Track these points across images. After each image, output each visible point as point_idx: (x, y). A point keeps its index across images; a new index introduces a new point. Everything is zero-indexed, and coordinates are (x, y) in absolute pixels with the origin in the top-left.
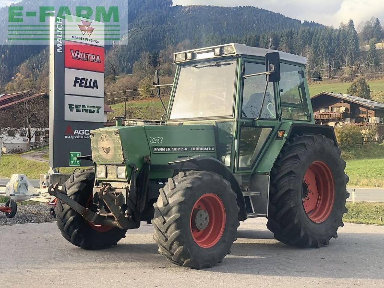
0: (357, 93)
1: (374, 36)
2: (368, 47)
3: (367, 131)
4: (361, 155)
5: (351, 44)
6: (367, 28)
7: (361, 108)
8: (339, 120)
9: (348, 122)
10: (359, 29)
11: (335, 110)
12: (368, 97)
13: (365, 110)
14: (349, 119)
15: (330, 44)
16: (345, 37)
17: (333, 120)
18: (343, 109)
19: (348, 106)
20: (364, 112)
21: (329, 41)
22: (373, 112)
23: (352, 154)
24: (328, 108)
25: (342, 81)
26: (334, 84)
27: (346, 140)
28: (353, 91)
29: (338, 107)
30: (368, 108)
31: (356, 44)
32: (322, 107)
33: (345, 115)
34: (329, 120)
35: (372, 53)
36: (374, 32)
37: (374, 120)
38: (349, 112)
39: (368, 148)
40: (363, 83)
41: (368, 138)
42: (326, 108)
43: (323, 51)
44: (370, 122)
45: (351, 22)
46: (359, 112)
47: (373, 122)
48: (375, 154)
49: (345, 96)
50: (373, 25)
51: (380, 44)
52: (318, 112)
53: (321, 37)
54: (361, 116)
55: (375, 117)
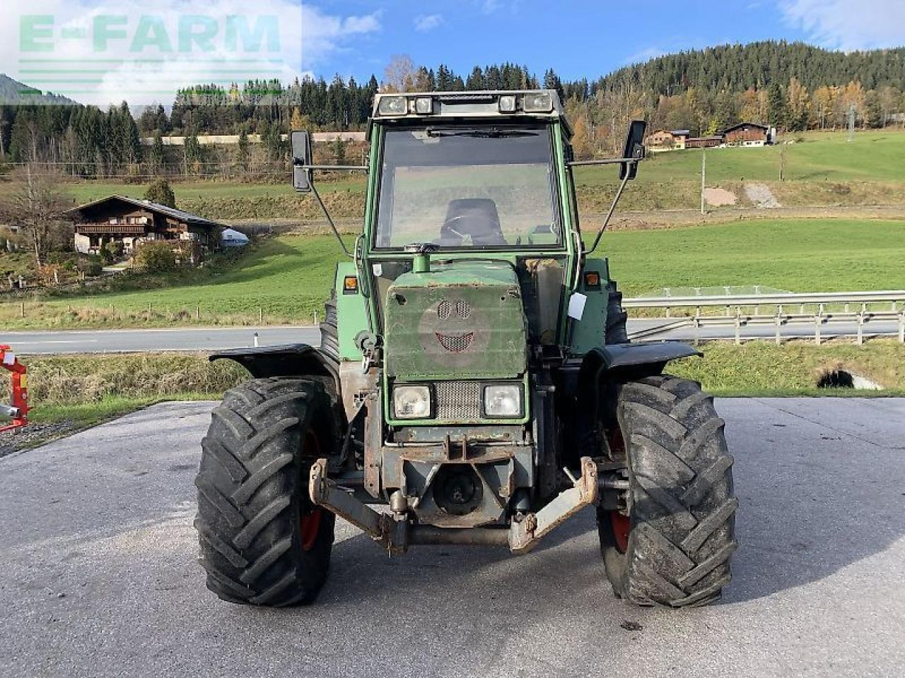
0: (157, 200)
1: (158, 126)
2: (151, 140)
3: (180, 250)
4: (177, 281)
5: (127, 133)
6: (147, 115)
7: (168, 220)
8: (139, 235)
9: (152, 237)
10: (136, 115)
11: (133, 221)
12: (174, 207)
13: (175, 223)
14: (153, 234)
15: (97, 129)
16: (119, 123)
17: (130, 235)
18: (144, 220)
19: (151, 216)
20: (173, 226)
21: (95, 125)
22: (186, 226)
23: (165, 280)
24: (122, 218)
25: (126, 182)
26: (115, 186)
27: (155, 262)
28: (152, 196)
29: (136, 217)
30: (180, 221)
31: (135, 133)
32: (114, 216)
33: (148, 229)
34: (124, 235)
35: (158, 148)
36: (158, 122)
37: (186, 236)
38: (152, 225)
39: (184, 272)
40: (166, 188)
41: (181, 259)
42: (119, 218)
43: (87, 138)
44: (181, 238)
45: (125, 104)
46: (167, 225)
47: (186, 238)
48: (193, 280)
49: (146, 203)
50: (155, 112)
51: (168, 138)
52: (107, 222)
53: (83, 118)
54: (170, 230)
55: (189, 232)
